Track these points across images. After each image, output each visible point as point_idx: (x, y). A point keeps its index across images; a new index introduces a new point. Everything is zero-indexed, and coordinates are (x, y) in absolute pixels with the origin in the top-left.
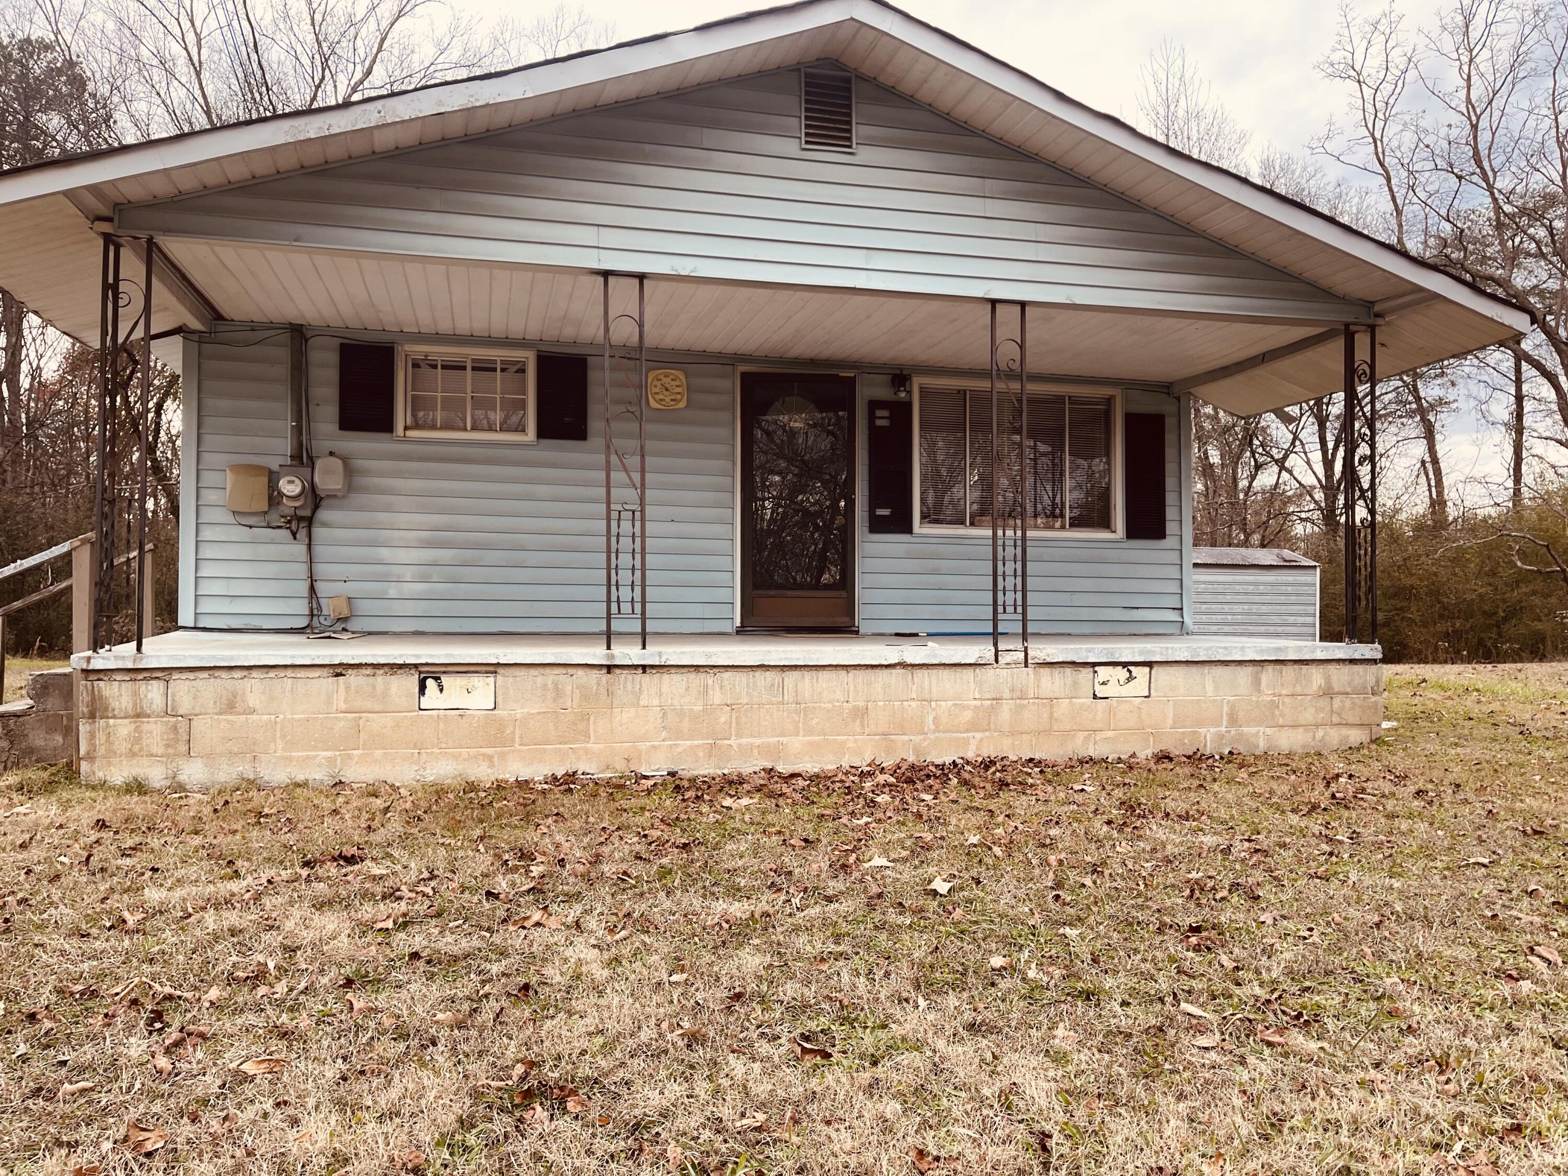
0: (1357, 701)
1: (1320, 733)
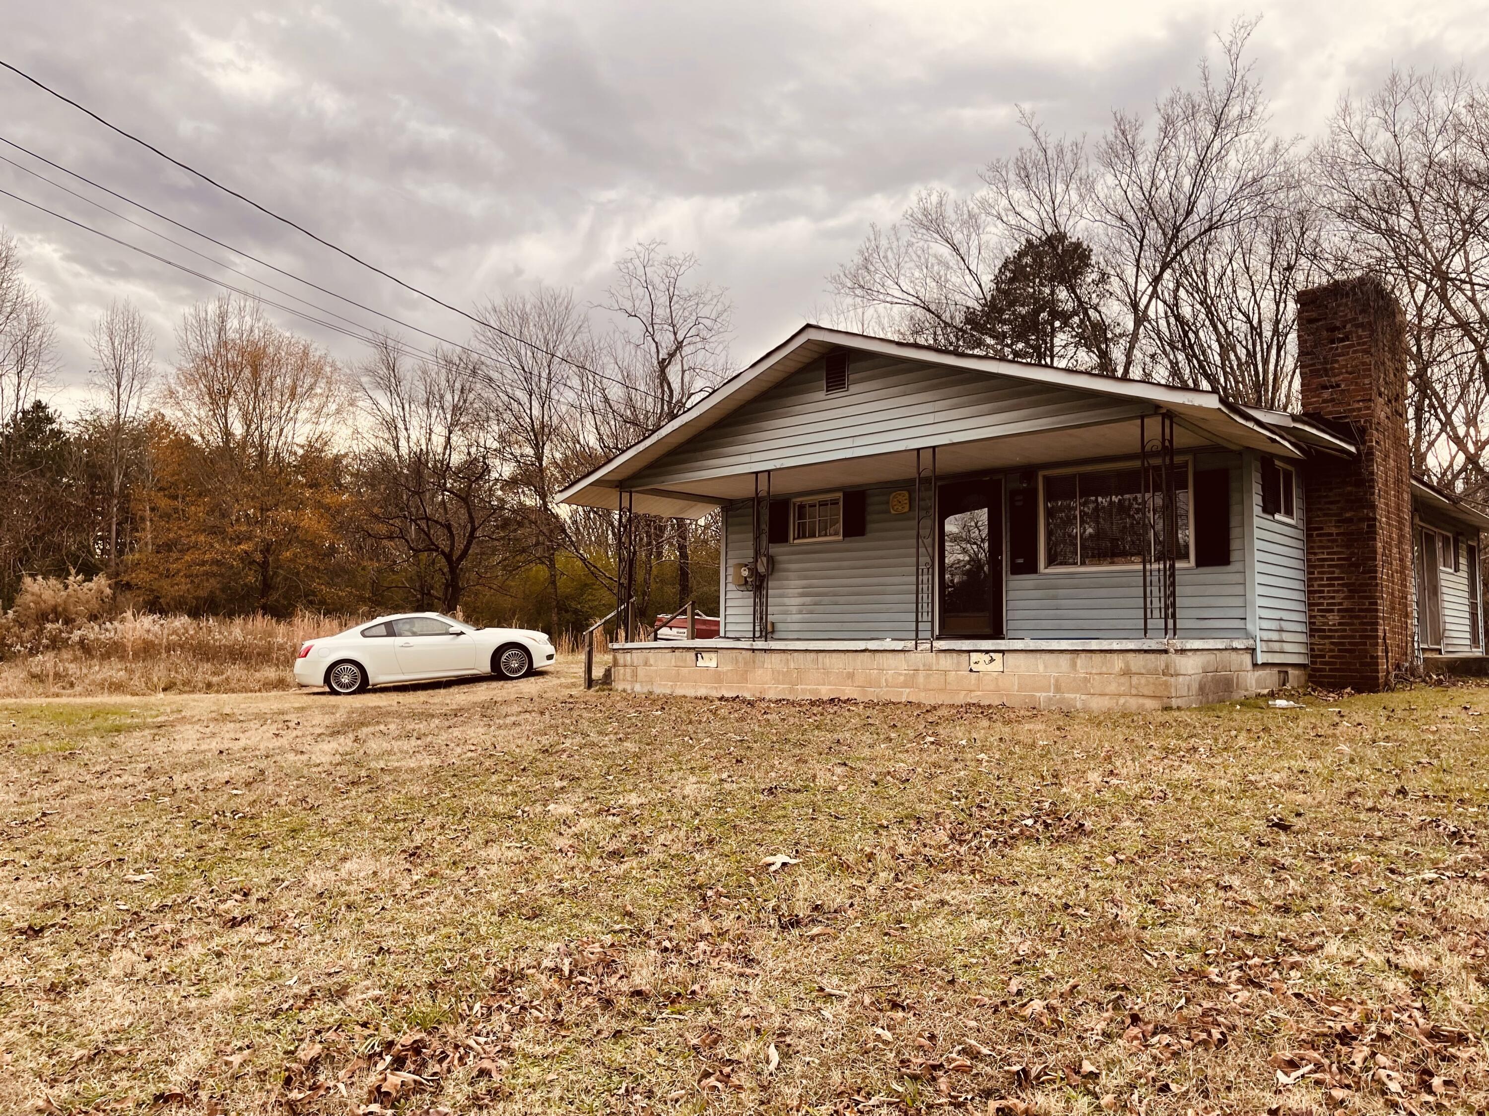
0: (1151, 680)
1: (1122, 701)
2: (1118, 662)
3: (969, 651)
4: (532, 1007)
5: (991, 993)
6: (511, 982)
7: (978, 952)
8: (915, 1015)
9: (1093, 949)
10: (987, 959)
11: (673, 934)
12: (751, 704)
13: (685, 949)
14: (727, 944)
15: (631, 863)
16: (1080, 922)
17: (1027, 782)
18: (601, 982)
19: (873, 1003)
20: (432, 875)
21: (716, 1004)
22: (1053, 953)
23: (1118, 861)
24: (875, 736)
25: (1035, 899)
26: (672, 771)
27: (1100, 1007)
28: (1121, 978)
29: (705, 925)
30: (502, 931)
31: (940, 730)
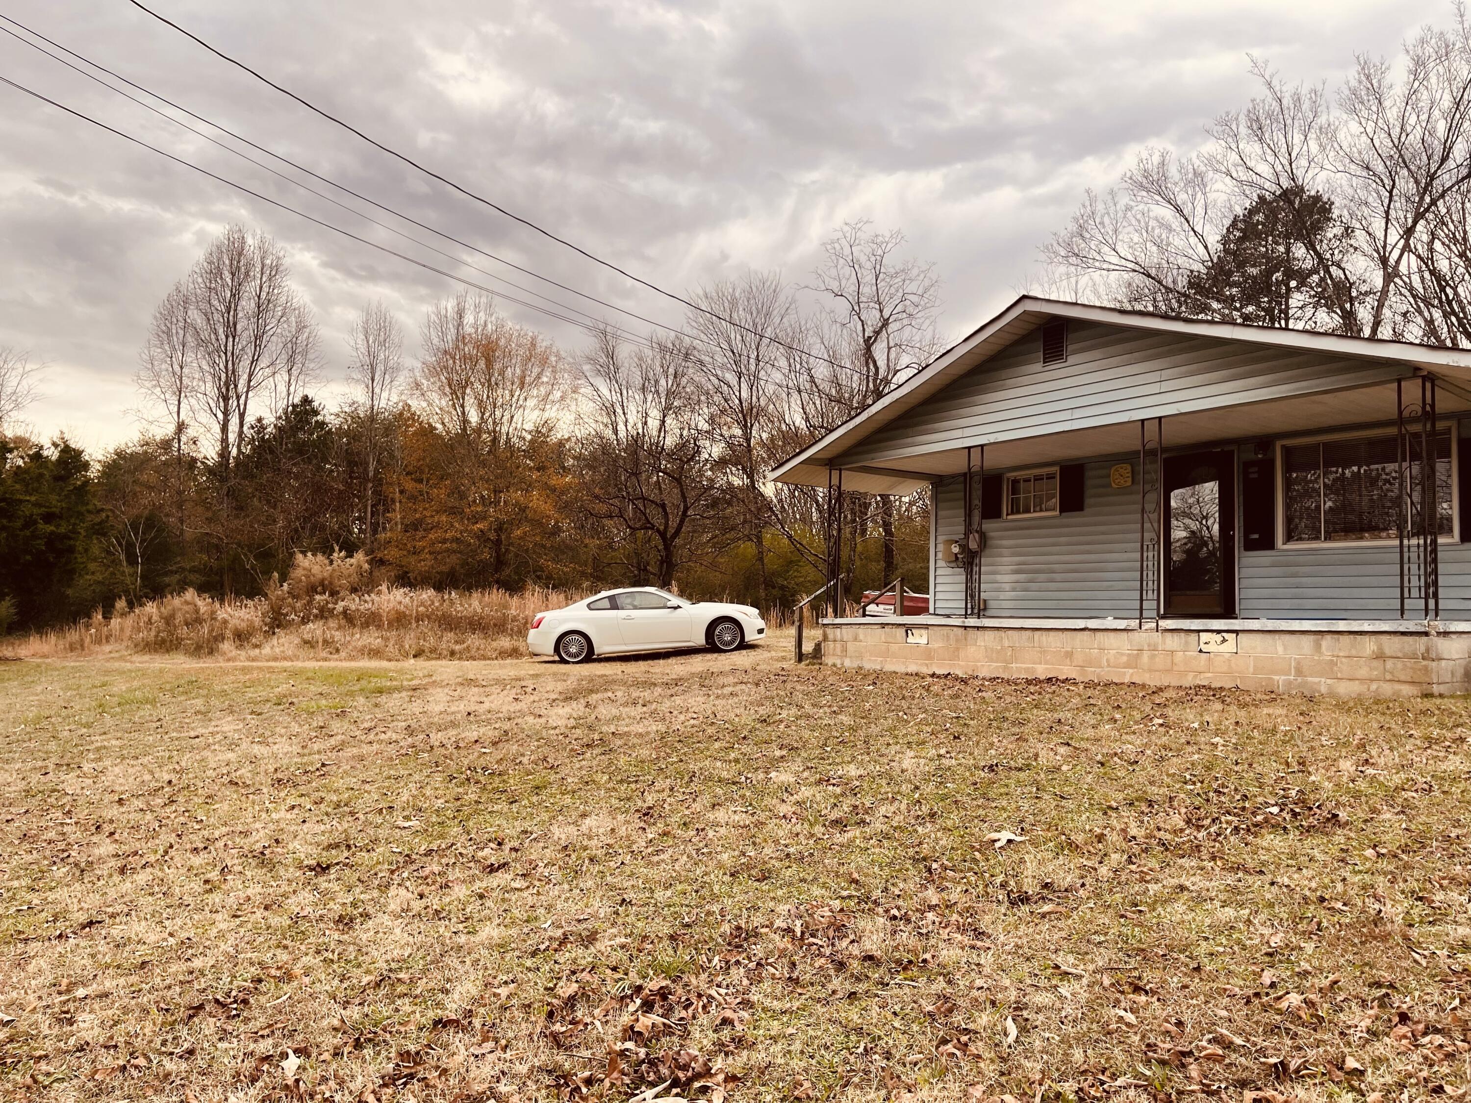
0: (1408, 664)
1: (1374, 686)
2: (1369, 645)
3: (1199, 631)
4: (768, 964)
5: (1242, 983)
6: (745, 939)
7: (1224, 941)
8: (1159, 1000)
9: (1355, 945)
10: (1236, 948)
11: (900, 902)
12: (964, 681)
13: (914, 919)
14: (955, 916)
15: (854, 832)
16: (1338, 916)
17: (1270, 769)
18: (833, 945)
19: (1112, 985)
20: (665, 834)
21: (949, 973)
22: (1309, 947)
23: (1379, 855)
24: (1099, 717)
25: (1285, 890)
26: (888, 744)
27: (1364, 1004)
28: (1387, 976)
29: (932, 896)
30: (734, 891)
31: (1169, 712)
